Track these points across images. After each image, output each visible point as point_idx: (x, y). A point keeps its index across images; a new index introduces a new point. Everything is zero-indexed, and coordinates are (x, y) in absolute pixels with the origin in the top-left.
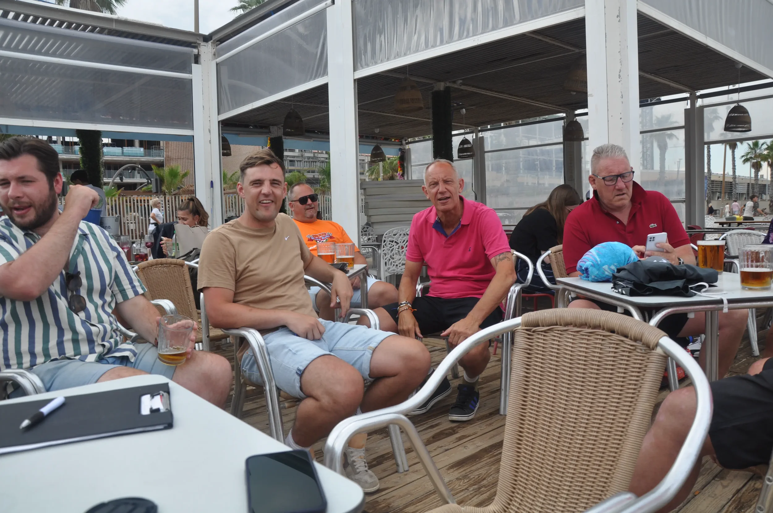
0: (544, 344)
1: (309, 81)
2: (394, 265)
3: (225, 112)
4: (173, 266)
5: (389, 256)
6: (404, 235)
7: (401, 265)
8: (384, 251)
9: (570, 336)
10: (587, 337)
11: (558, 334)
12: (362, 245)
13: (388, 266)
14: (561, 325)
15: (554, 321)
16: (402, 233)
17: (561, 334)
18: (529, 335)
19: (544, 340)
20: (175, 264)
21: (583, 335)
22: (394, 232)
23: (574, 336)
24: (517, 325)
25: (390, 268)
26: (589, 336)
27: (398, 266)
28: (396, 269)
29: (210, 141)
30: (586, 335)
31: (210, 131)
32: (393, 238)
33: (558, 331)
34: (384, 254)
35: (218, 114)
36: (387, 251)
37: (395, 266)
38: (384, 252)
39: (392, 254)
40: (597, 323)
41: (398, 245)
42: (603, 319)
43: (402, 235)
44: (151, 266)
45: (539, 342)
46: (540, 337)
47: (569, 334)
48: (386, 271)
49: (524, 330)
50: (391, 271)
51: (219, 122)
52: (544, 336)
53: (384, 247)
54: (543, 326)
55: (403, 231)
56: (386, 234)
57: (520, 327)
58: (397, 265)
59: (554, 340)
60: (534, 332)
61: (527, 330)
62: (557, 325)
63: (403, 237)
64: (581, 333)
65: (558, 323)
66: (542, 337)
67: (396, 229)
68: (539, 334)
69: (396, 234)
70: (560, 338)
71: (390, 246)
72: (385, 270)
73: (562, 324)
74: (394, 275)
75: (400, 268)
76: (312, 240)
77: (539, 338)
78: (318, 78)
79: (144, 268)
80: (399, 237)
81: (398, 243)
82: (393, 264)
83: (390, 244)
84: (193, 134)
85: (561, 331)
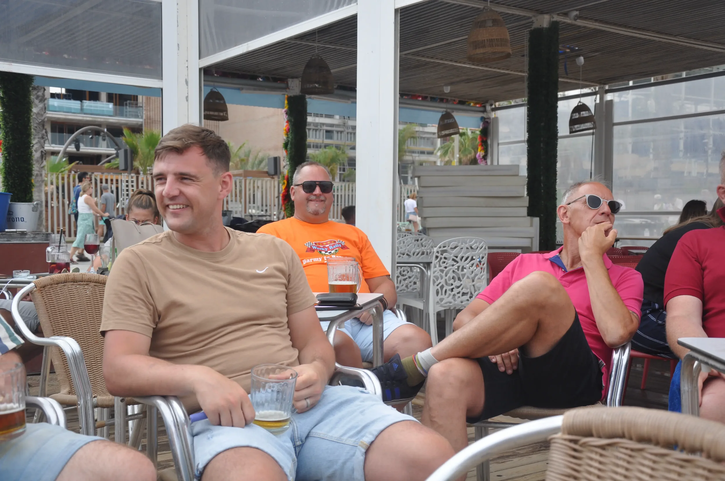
0: (600, 470)
1: (330, 10)
2: (450, 295)
3: (208, 55)
4: (92, 284)
5: (443, 280)
6: (467, 248)
7: (460, 295)
8: (434, 272)
9: (647, 462)
10: (677, 469)
11: (625, 454)
12: (398, 263)
13: (440, 296)
14: (631, 439)
15: (618, 428)
16: (464, 246)
17: (630, 456)
18: (575, 450)
19: (600, 463)
20: (96, 282)
21: (671, 463)
22: (452, 245)
23: (654, 462)
24: (555, 430)
25: (443, 299)
26: (682, 467)
27: (456, 297)
28: (452, 301)
29: (187, 98)
30: (676, 465)
31: (187, 82)
32: (451, 254)
33: (627, 448)
34: (434, 277)
35: (200, 58)
36: (440, 273)
37: (451, 297)
38: (436, 274)
39: (447, 278)
40: (697, 444)
41: (458, 265)
42: (708, 437)
43: (464, 250)
44: (57, 284)
45: (591, 466)
46: (593, 456)
47: (645, 458)
48: (438, 302)
49: (565, 440)
50: (446, 303)
51: (200, 69)
52: (601, 455)
53: (435, 267)
54: (600, 437)
55: (466, 243)
56: (440, 247)
57: (559, 435)
58: (454, 295)
59: (617, 465)
60: (584, 445)
61: (571, 441)
62: (623, 436)
63: (466, 253)
64: (668, 459)
65: (626, 434)
66: (597, 457)
67: (455, 241)
68: (592, 451)
69: (456, 247)
70: (629, 462)
71: (445, 265)
72: (436, 301)
73: (634, 437)
74: (449, 309)
75: (460, 300)
76: (313, 251)
77: (591, 459)
78: (343, 6)
79: (44, 287)
80: (460, 252)
81: (457, 262)
82: (448, 292)
83: (444, 262)
84: (161, 87)
85: (632, 450)
